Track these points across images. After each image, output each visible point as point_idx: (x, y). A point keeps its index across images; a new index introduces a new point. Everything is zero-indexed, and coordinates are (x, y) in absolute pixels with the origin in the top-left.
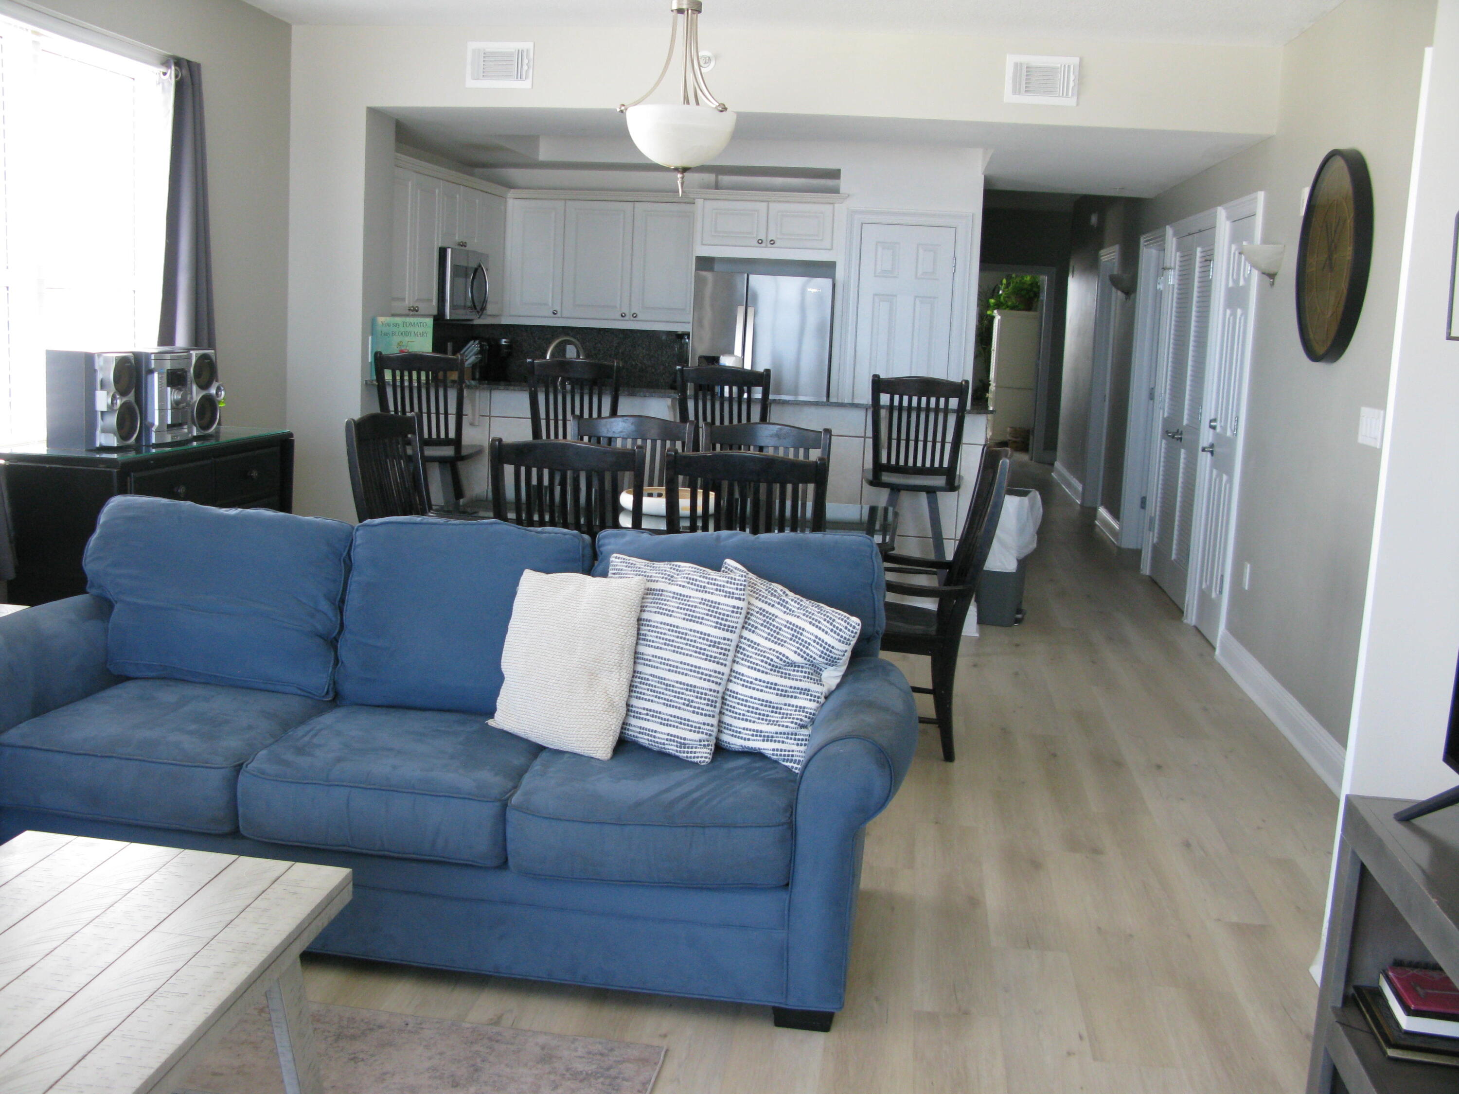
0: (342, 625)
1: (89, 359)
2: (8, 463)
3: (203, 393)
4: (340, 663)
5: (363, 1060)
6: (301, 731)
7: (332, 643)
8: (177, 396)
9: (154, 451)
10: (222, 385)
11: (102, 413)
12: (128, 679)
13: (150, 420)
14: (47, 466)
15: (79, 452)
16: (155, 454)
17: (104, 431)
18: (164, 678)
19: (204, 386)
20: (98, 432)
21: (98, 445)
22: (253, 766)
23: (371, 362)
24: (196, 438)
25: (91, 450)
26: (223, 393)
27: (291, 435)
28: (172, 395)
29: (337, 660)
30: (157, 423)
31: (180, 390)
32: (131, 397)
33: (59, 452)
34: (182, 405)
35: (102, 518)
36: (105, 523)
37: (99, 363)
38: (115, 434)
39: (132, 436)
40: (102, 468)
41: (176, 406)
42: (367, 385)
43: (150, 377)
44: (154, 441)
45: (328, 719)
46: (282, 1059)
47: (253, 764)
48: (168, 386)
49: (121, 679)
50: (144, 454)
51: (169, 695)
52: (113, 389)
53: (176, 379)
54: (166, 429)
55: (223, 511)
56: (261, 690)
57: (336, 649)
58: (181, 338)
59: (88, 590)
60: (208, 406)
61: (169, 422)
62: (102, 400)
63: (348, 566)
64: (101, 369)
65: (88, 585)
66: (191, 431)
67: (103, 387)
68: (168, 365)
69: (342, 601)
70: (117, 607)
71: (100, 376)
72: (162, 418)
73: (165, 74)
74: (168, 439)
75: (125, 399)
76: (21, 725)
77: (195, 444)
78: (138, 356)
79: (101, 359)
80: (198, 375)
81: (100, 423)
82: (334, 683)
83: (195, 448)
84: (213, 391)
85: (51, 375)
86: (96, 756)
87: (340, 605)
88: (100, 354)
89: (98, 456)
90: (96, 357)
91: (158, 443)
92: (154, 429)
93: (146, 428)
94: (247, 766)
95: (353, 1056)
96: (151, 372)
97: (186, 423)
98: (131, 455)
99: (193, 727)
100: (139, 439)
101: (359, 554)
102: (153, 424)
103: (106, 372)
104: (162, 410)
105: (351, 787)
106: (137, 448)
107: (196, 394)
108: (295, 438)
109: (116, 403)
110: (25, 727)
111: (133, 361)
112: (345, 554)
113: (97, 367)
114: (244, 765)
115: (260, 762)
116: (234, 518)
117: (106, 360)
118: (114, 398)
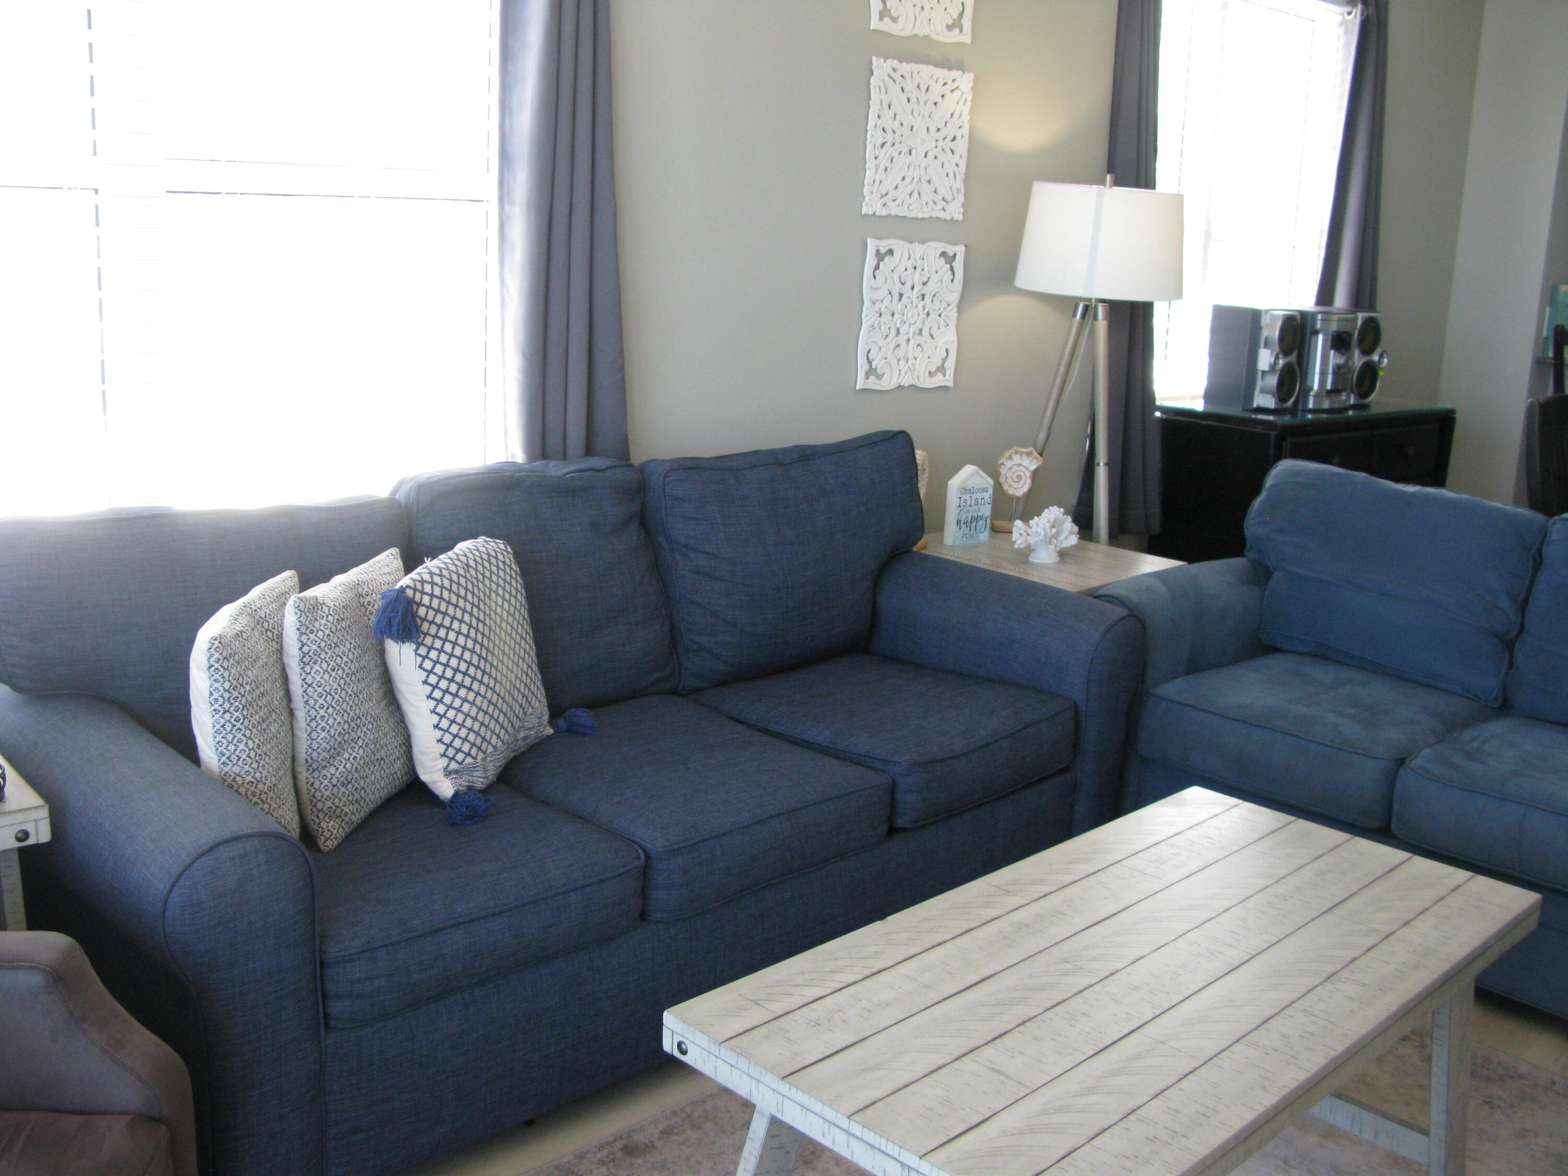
0: (1522, 627)
1: (1254, 317)
2: (1165, 417)
3: (1365, 359)
4: (1514, 667)
5: (1499, 1107)
6: (1467, 735)
7: (1509, 646)
8: (1340, 360)
9: (1309, 416)
10: (1385, 351)
11: (1264, 373)
12: (1277, 650)
13: (1309, 383)
14: (1204, 423)
15: (1235, 411)
16: (1311, 421)
17: (1263, 391)
18: (1316, 656)
19: (1367, 351)
20: (1257, 393)
21: (1255, 405)
22: (1417, 762)
23: (1546, 338)
24: (1353, 407)
25: (1247, 410)
26: (1385, 360)
27: (1451, 412)
28: (1334, 359)
29: (1511, 666)
30: (1316, 387)
31: (1343, 354)
32: (1293, 358)
33: (1216, 410)
34: (1343, 370)
35: (1269, 482)
36: (1272, 487)
37: (1265, 321)
38: (1274, 396)
39: (1290, 398)
40: (1259, 429)
41: (1338, 370)
42: (1539, 363)
43: (1313, 338)
44: (1311, 405)
45: (1497, 727)
46: (1434, 1079)
47: (1414, 762)
48: (1332, 348)
49: (1272, 649)
50: (1299, 419)
51: (1322, 674)
52: (1277, 349)
53: (1340, 342)
54: (1324, 394)
55: (1400, 487)
56: (1421, 684)
57: (1511, 653)
58: (1341, 299)
59: (1246, 554)
60: (1369, 373)
61: (1329, 387)
62: (1265, 359)
63: (1538, 561)
64: (1267, 326)
65: (1246, 549)
66: (1348, 398)
67: (1266, 345)
68: (1334, 327)
69: (1526, 601)
70: (1277, 575)
71: (1265, 333)
72: (1322, 382)
73: (1349, 14)
74: (1326, 405)
75: (1287, 360)
76: (1176, 681)
77: (1350, 413)
78: (1304, 315)
79: (1268, 316)
80: (1361, 339)
81: (1259, 383)
82: (1505, 688)
83: (1349, 417)
84: (1375, 358)
85: (1215, 331)
86: (1251, 724)
87: (1523, 605)
88: (1267, 311)
89: (1254, 416)
90: (1263, 314)
91: (1316, 407)
92: (1312, 393)
93: (1305, 391)
94: (1410, 762)
95: (1488, 1100)
96: (1316, 333)
97: (1345, 390)
98: (1287, 419)
99: (1351, 711)
100: (1296, 403)
101: (1551, 551)
102: (1311, 388)
103: (1273, 331)
104: (1323, 374)
105: (1528, 805)
106: (1293, 411)
107: (1358, 360)
108: (1458, 417)
109: (1278, 364)
110: (1180, 683)
111: (1299, 321)
112: (1534, 549)
113: (1263, 324)
114: (1408, 759)
115: (1423, 759)
116: (1413, 495)
117: (1273, 318)
118: (1277, 358)
